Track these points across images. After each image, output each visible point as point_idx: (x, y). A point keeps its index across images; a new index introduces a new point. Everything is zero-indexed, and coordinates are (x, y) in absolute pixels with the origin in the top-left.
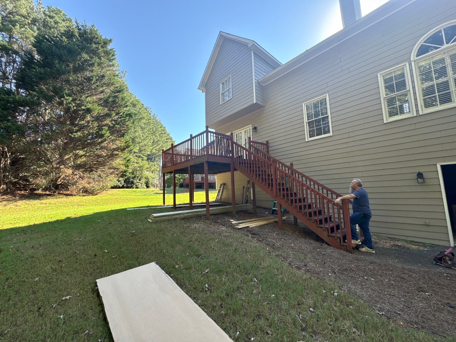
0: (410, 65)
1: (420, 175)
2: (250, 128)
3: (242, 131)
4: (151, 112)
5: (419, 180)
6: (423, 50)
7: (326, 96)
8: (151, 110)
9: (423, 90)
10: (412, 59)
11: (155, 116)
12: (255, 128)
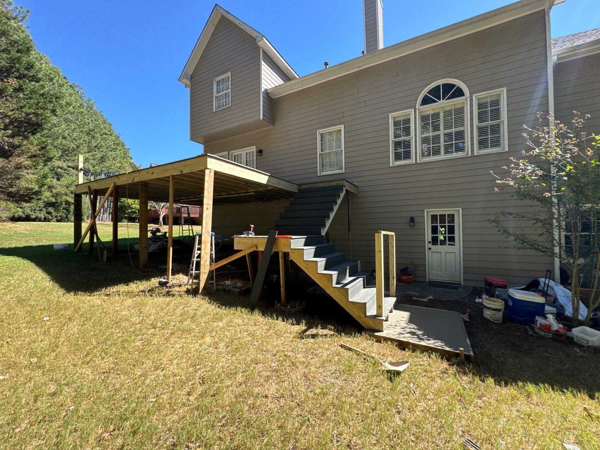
0: (415, 112)
1: (412, 220)
2: (253, 150)
3: (243, 152)
4: (83, 94)
5: (411, 223)
6: (426, 101)
7: (342, 127)
8: (82, 91)
9: (422, 138)
10: (417, 107)
11: (92, 102)
12: (260, 152)
